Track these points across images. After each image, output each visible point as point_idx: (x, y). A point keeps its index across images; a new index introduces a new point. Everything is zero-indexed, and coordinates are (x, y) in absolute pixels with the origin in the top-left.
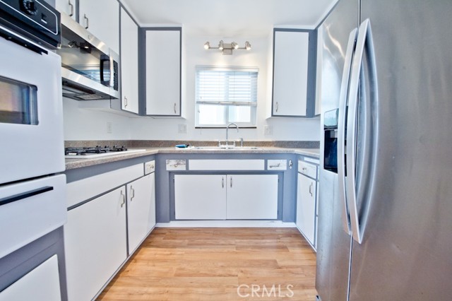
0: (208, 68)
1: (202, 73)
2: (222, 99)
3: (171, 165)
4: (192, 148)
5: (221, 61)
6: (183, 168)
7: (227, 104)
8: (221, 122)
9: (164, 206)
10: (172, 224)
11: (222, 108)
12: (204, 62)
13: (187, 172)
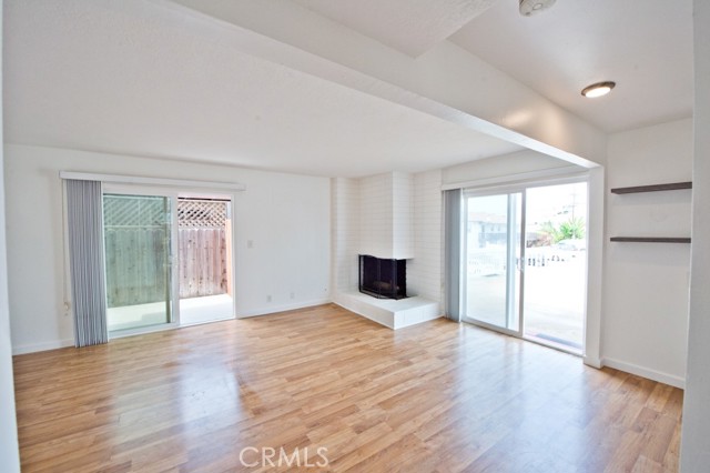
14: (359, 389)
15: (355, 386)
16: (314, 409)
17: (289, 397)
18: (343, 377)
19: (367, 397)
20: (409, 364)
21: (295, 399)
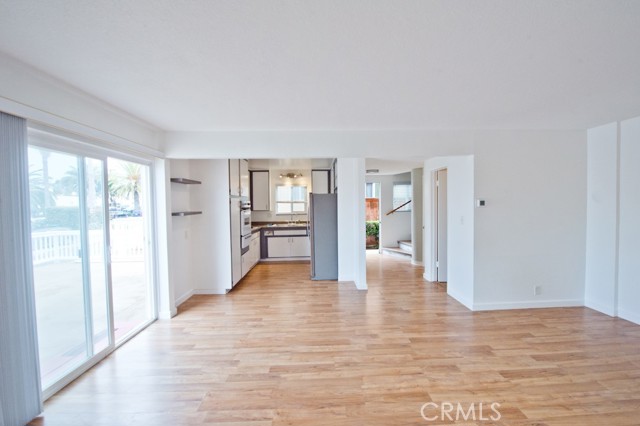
0: (281, 185)
1: (279, 187)
2: (290, 200)
3: (266, 233)
4: (275, 226)
5: (288, 182)
6: (271, 234)
7: (292, 203)
8: (289, 211)
9: (264, 252)
10: (267, 260)
11: (290, 205)
12: (280, 182)
13: (274, 236)
14: (355, 359)
15: (356, 364)
16: (403, 356)
17: (426, 373)
18: (361, 378)
19: (354, 351)
20: (272, 369)
21: (418, 369)
